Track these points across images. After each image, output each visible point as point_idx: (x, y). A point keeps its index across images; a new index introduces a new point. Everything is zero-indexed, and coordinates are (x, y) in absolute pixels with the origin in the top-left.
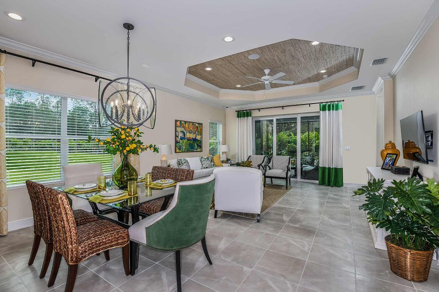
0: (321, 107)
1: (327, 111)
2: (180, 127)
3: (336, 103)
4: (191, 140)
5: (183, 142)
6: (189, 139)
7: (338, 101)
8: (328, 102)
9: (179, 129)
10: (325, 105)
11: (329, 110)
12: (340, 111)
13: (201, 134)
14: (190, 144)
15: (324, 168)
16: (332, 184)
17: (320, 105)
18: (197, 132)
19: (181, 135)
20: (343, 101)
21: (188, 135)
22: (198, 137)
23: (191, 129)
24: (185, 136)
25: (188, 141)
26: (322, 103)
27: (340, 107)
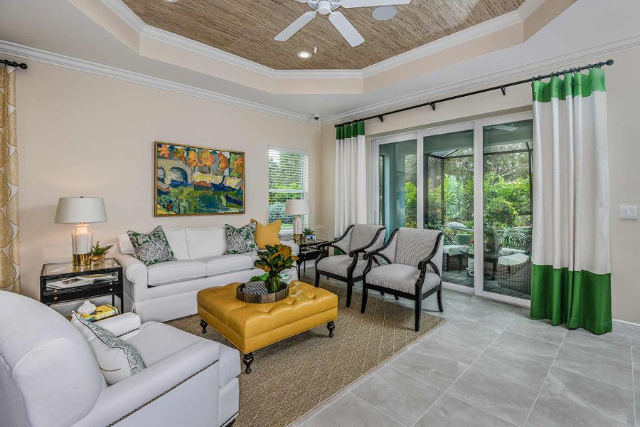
0: (537, 91)
1: (555, 100)
2: (170, 157)
3: (586, 72)
4: (207, 188)
5: (182, 191)
6: (198, 187)
7: (589, 67)
8: (557, 74)
9: (167, 164)
10: (550, 85)
11: (562, 96)
12: (599, 96)
13: (242, 176)
14: (202, 198)
15: (547, 271)
16: (573, 320)
17: (533, 85)
18: (227, 172)
19: (173, 176)
20: (609, 63)
21: (197, 177)
22: (232, 183)
23: (208, 163)
24: (186, 178)
25: (195, 189)
26: (539, 78)
27: (597, 82)
